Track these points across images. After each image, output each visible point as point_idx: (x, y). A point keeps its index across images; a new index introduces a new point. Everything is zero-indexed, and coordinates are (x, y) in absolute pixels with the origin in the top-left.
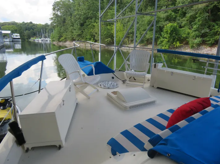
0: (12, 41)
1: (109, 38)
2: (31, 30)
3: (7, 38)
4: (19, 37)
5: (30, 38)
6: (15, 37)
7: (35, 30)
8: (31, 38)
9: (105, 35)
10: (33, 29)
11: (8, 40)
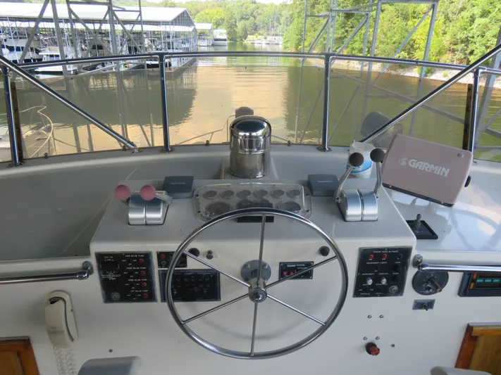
0: (213, 45)
1: (404, 50)
2: (252, 18)
3: (204, 39)
4: (225, 37)
5: (246, 38)
6: (218, 37)
7: (258, 18)
8: (249, 36)
9: (394, 43)
10: (255, 17)
11: (205, 43)
